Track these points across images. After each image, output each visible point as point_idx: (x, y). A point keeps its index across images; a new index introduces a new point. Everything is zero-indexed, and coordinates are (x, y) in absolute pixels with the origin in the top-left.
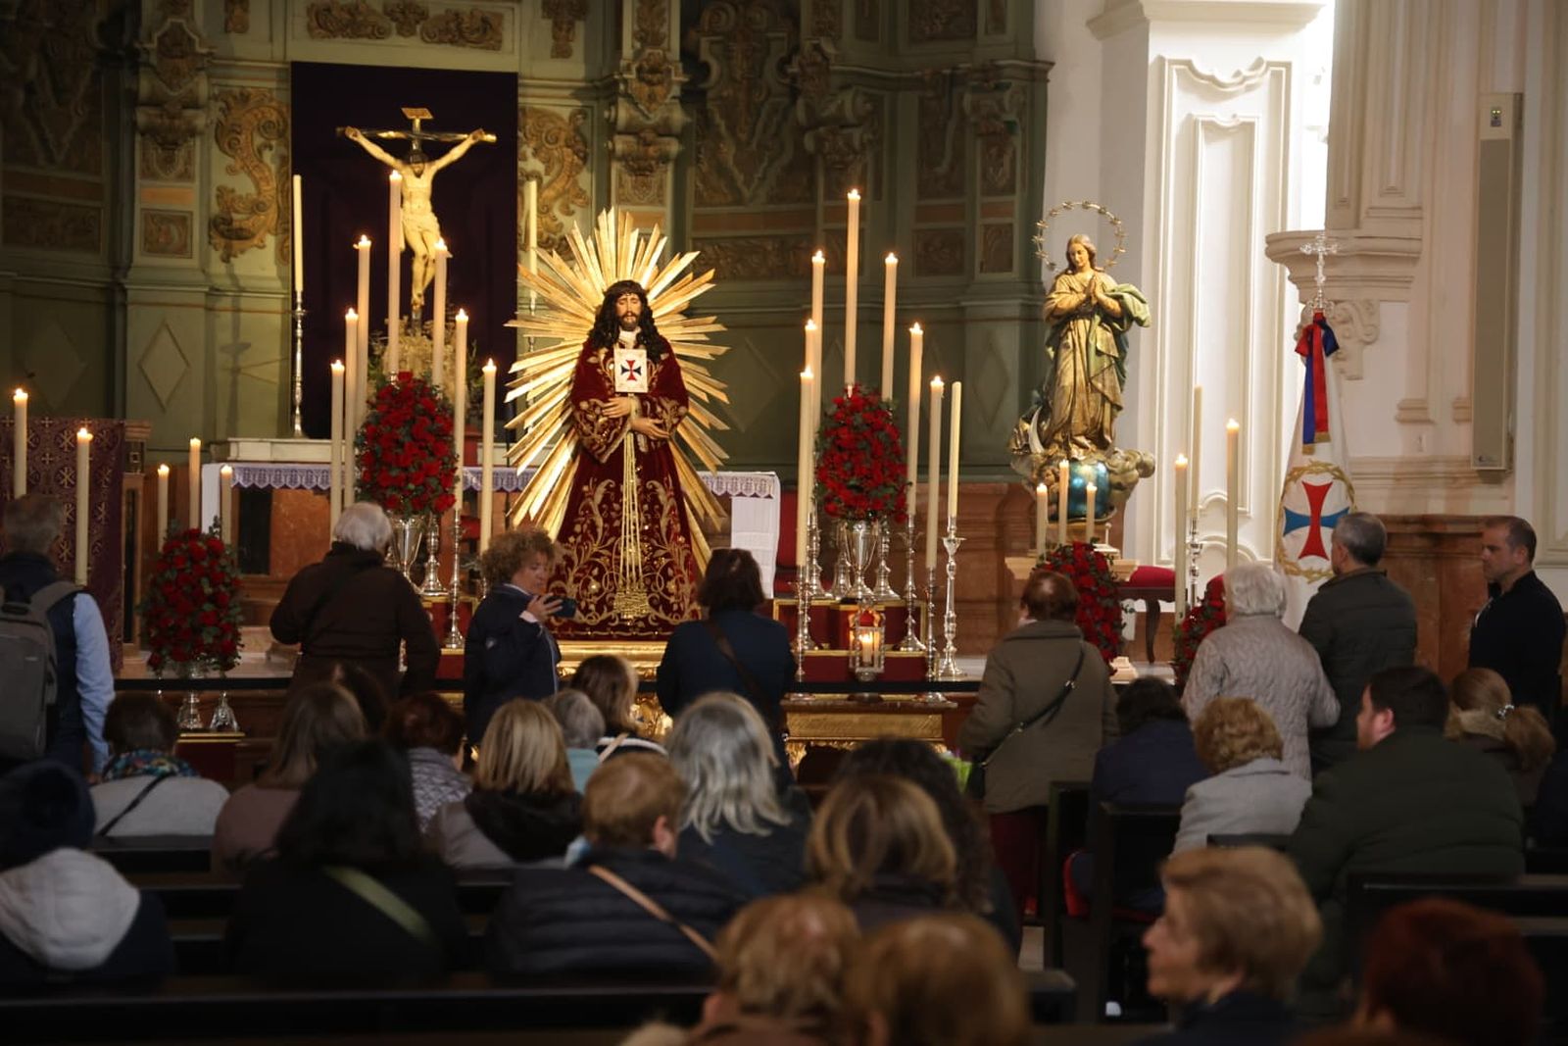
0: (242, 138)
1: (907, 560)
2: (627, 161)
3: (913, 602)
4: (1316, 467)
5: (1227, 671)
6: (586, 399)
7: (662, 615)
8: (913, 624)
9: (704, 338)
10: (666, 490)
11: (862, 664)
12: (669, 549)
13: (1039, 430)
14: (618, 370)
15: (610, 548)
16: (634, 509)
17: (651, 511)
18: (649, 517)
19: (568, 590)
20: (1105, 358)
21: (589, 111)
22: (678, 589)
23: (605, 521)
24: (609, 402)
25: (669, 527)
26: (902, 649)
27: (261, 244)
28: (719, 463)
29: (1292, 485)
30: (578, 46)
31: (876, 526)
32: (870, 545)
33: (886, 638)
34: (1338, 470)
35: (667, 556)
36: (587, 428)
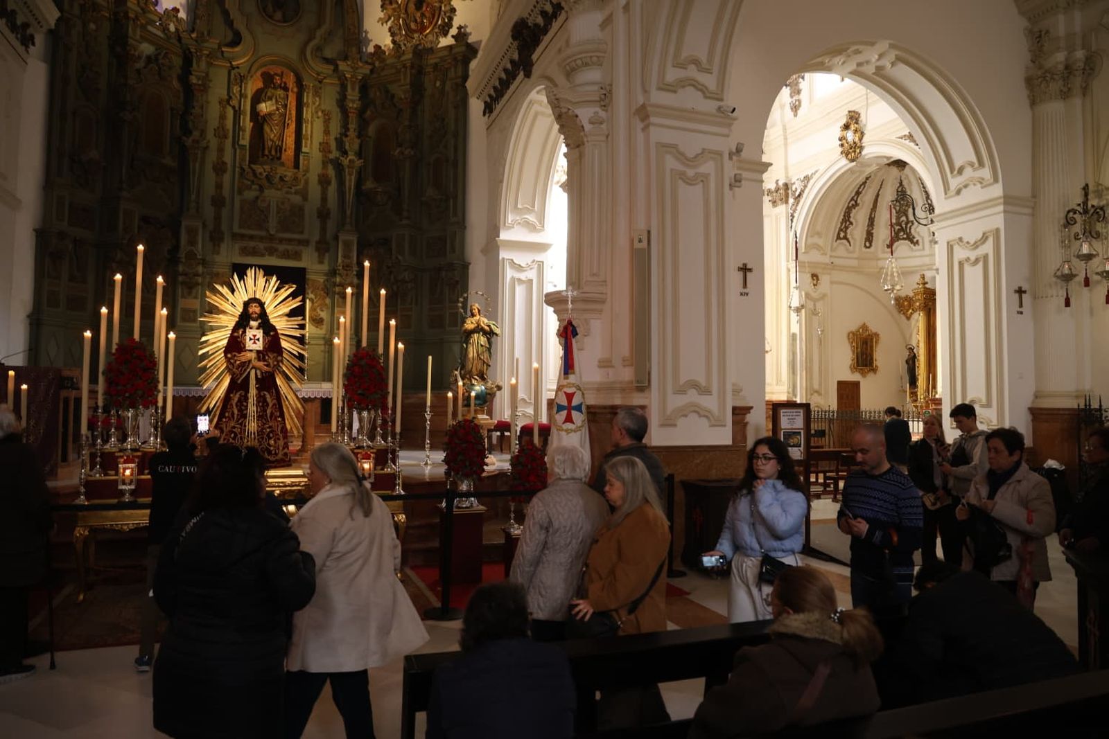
4: (569, 385)
5: (550, 522)
6: (230, 353)
7: (266, 456)
8: (391, 457)
9: (297, 327)
10: (271, 396)
12: (270, 424)
13: (460, 373)
14: (248, 339)
15: (241, 424)
16: (254, 405)
17: (263, 406)
18: (262, 409)
20: (484, 348)
23: (238, 411)
24: (241, 354)
25: (272, 414)
26: (385, 470)
29: (559, 392)
30: (326, 261)
31: (372, 412)
32: (370, 420)
33: (376, 465)
34: (578, 386)
35: (270, 427)
36: (231, 367)
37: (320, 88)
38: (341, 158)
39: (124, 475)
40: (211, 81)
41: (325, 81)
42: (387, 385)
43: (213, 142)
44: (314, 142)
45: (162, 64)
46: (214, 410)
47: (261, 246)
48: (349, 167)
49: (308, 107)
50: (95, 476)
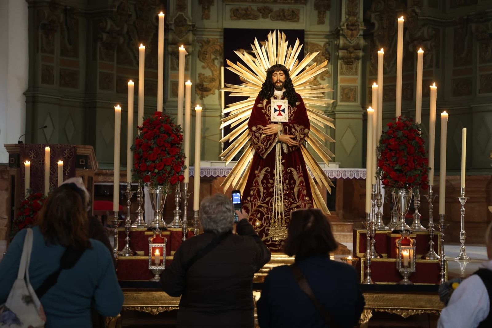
0: (207, 56)
1: (429, 210)
2: (344, 60)
3: (432, 233)
6: (255, 125)
8: (433, 244)
9: (322, 95)
10: (298, 173)
11: (403, 266)
12: (298, 204)
14: (273, 110)
15: (267, 203)
16: (280, 182)
17: (290, 184)
18: (289, 187)
21: (331, 43)
23: (264, 189)
24: (266, 126)
25: (299, 192)
26: (427, 258)
27: (213, 93)
28: (330, 159)
30: (327, 20)
31: (411, 191)
32: (408, 202)
33: (417, 252)
35: (297, 207)
36: (255, 140)
39: (153, 255)
42: (427, 160)
50: (125, 256)
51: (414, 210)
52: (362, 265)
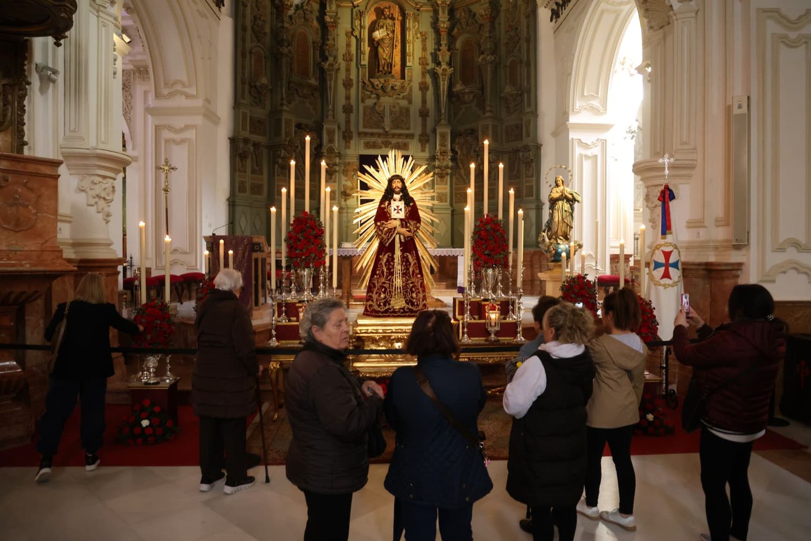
1: (509, 283)
2: (438, 175)
4: (667, 244)
6: (380, 221)
7: (410, 307)
8: (511, 308)
9: (428, 198)
10: (412, 257)
11: (491, 326)
12: (413, 280)
14: (393, 210)
15: (389, 280)
16: (399, 264)
17: (406, 265)
18: (405, 267)
19: (373, 296)
20: (567, 212)
21: (430, 164)
22: (417, 296)
23: (387, 269)
24: (388, 222)
25: (413, 271)
26: (507, 319)
27: (353, 197)
30: (427, 149)
31: (496, 270)
32: (494, 277)
33: (501, 315)
34: (675, 245)
35: (412, 283)
36: (380, 233)
37: (418, 15)
38: (437, 68)
40: (339, 19)
41: (421, 9)
42: (508, 246)
43: (343, 65)
44: (415, 57)
45: (306, 9)
46: (367, 268)
47: (379, 140)
48: (442, 75)
49: (410, 30)
50: (282, 322)
51: (498, 283)
52: (461, 326)
